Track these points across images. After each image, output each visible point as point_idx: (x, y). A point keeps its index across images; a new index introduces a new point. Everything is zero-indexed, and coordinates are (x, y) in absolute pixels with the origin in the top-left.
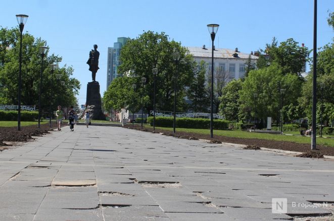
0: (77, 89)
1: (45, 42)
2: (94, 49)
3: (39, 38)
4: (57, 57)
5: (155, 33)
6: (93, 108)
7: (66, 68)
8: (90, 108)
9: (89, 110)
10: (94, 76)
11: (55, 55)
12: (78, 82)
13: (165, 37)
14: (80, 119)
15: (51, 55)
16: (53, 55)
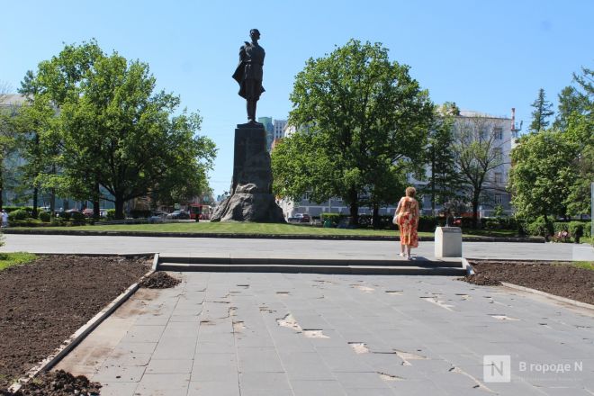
0: (210, 158)
1: (146, 66)
2: (250, 41)
3: (135, 61)
4: (170, 96)
5: (363, 44)
6: (251, 192)
7: (188, 115)
8: (245, 191)
9: (241, 195)
10: (251, 110)
11: (166, 93)
12: (211, 145)
13: (384, 53)
14: (219, 220)
15: (159, 92)
16: (163, 92)
